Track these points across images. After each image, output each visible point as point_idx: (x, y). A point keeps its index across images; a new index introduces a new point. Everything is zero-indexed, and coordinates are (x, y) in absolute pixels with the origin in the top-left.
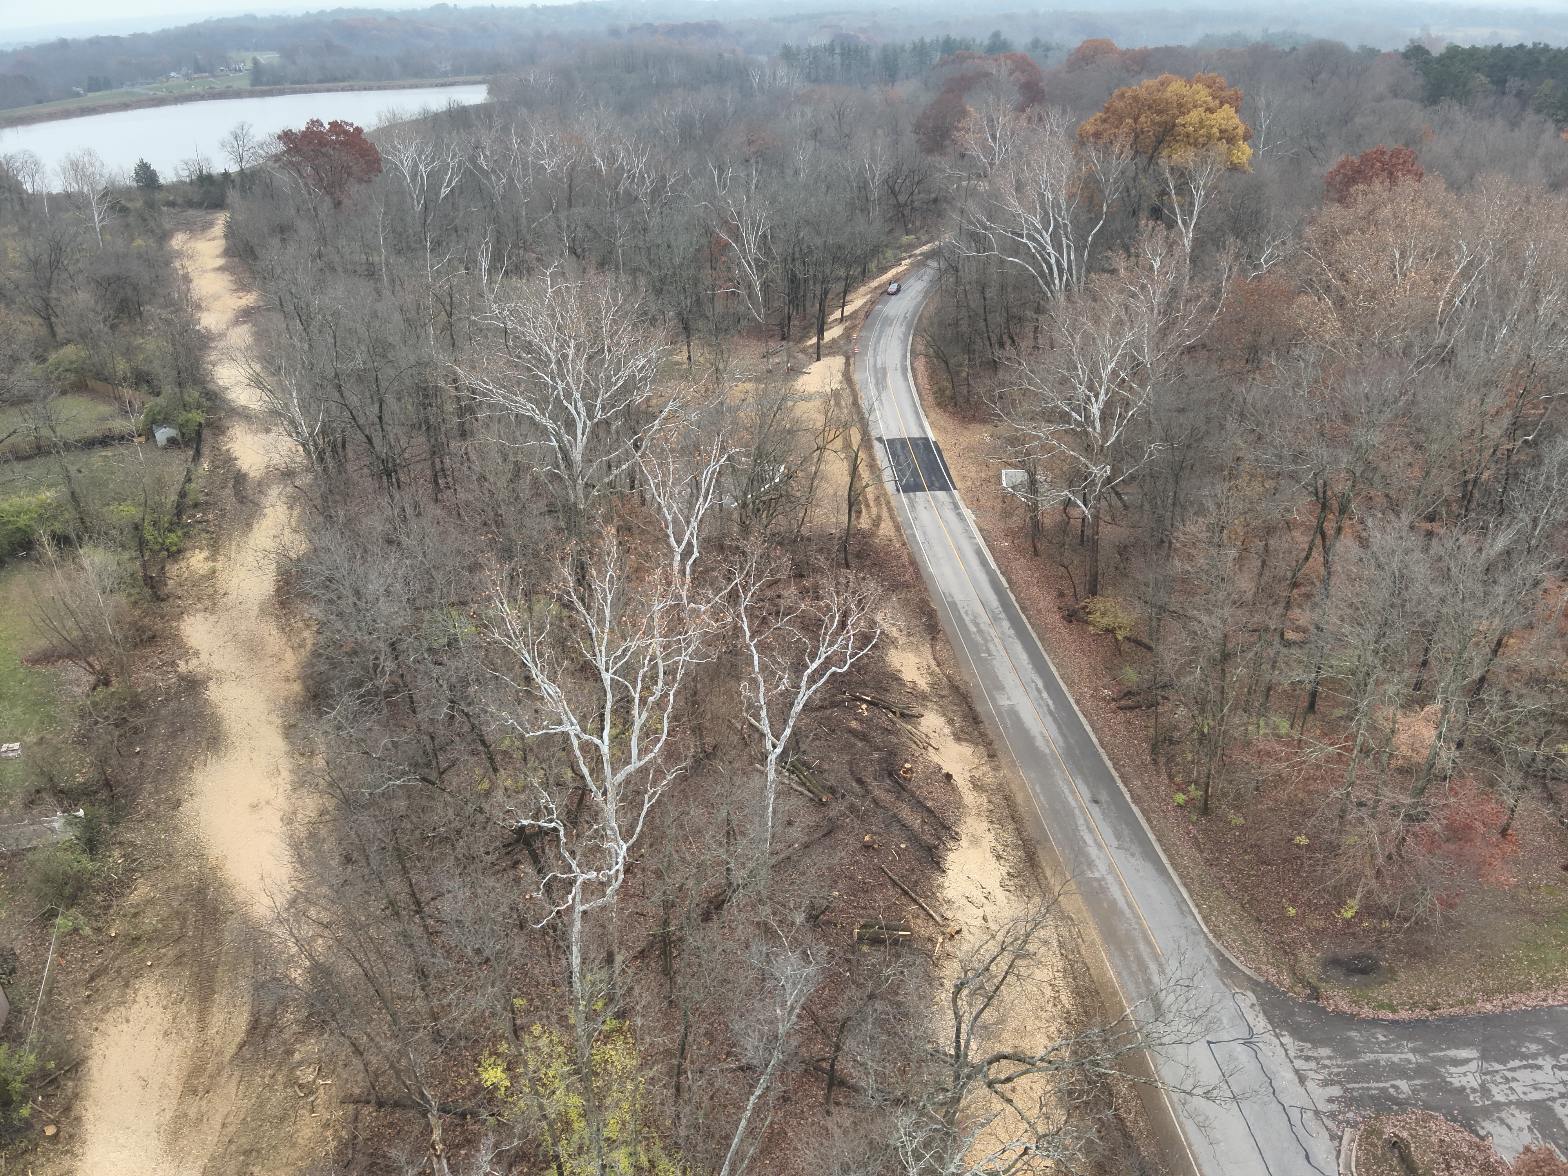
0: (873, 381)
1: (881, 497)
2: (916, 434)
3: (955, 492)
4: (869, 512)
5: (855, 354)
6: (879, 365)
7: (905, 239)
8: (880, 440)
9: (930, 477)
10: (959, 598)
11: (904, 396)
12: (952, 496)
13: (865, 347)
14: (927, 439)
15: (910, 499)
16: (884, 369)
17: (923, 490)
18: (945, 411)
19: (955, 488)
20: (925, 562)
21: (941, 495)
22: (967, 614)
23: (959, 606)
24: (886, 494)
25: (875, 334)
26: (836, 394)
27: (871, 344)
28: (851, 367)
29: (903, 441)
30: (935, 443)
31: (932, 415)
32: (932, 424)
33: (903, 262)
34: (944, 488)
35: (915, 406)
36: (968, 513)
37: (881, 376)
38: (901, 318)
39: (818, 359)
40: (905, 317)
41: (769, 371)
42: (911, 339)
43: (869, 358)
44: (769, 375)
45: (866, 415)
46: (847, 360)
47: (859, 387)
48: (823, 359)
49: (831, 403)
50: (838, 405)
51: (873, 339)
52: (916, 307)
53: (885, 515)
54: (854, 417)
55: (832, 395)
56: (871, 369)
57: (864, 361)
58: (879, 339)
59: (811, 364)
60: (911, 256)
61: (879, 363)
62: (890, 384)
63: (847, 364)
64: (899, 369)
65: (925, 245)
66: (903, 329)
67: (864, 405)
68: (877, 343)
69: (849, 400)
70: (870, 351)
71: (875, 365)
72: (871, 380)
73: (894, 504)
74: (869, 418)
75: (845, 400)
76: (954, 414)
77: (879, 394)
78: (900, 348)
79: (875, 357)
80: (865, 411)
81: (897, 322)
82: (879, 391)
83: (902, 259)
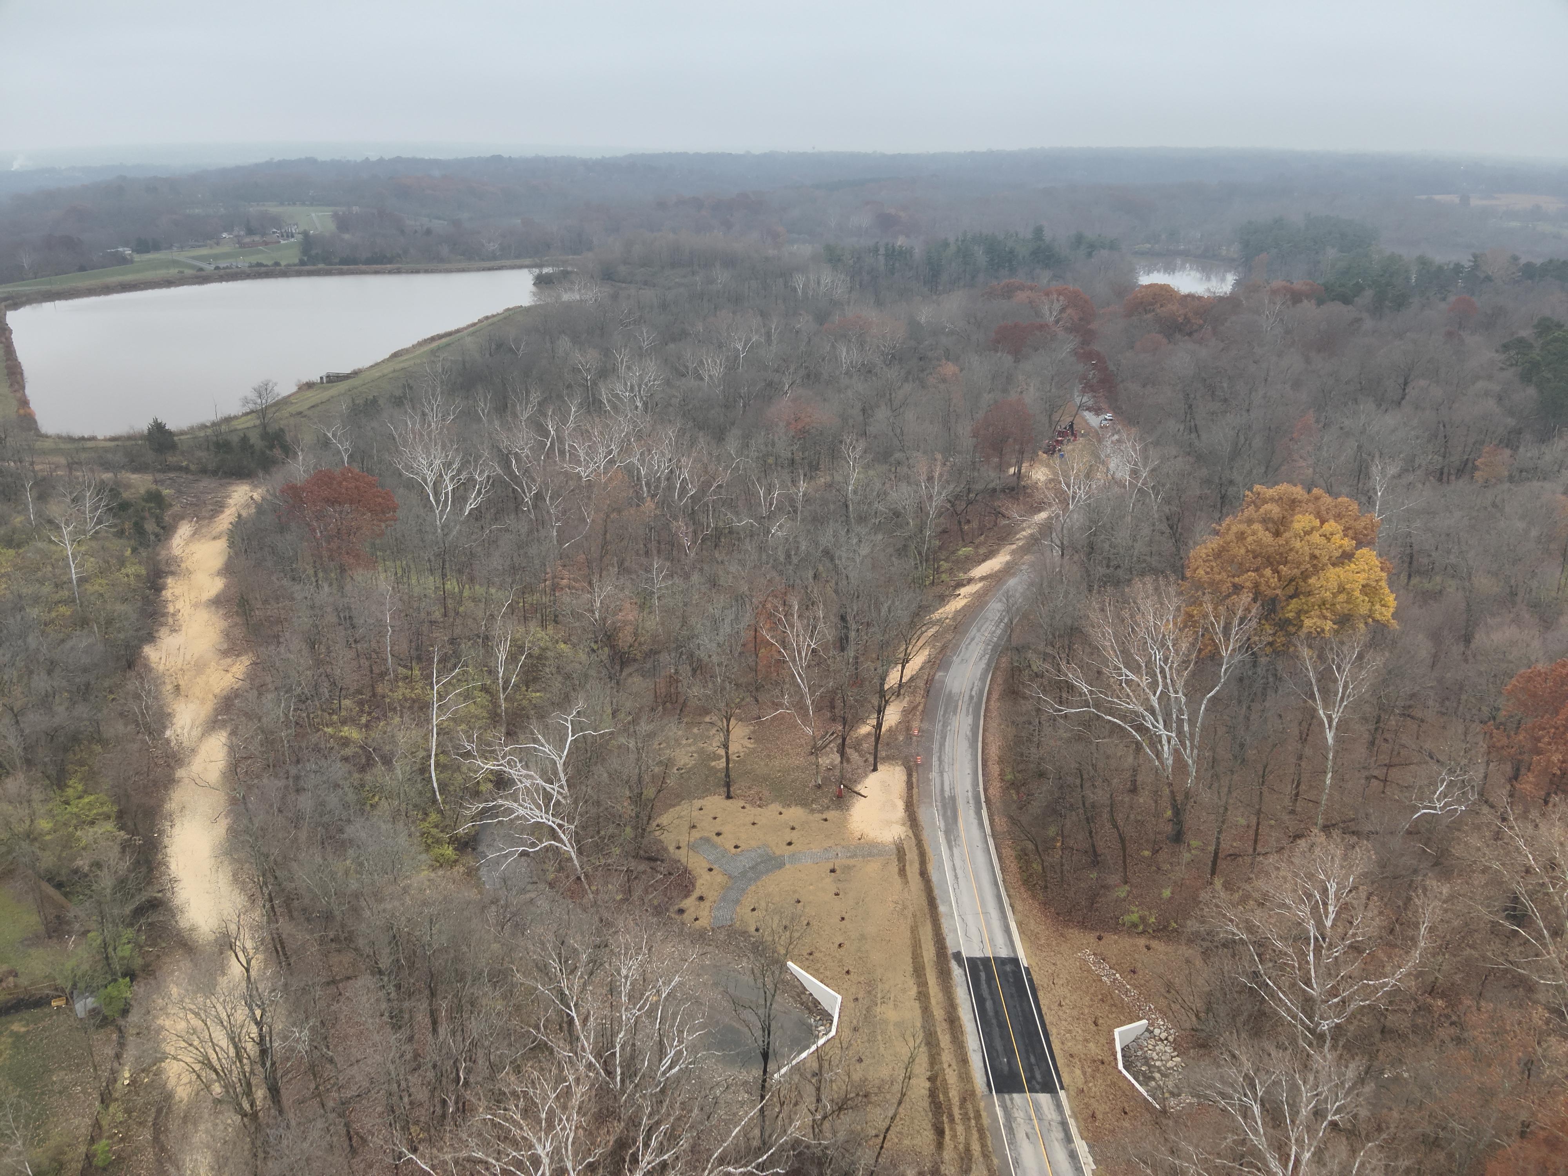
0: (942, 825)
1: (967, 1096)
2: (1004, 953)
3: (1062, 1094)
4: (954, 1136)
5: (917, 765)
6: (947, 794)
7: (964, 551)
8: (958, 956)
9: (1027, 1051)
11: (981, 858)
12: (1059, 1106)
13: (929, 752)
14: (1015, 961)
15: (1004, 1107)
16: (953, 799)
17: (1022, 1091)
18: (1034, 897)
19: (1062, 1088)
21: (1044, 1098)
24: (973, 1093)
25: (939, 726)
26: (901, 852)
27: (936, 747)
28: (915, 791)
29: (986, 961)
30: (1027, 970)
31: (1019, 907)
32: (1020, 925)
33: (963, 591)
34: (1048, 1087)
35: (996, 884)
36: (1081, 1147)
37: (950, 807)
38: (967, 698)
39: (875, 769)
40: (971, 697)
41: (819, 787)
42: (980, 739)
43: (934, 775)
44: (819, 793)
45: (938, 901)
46: (910, 775)
47: (925, 835)
48: (880, 767)
49: (894, 867)
50: (902, 872)
51: (937, 737)
52: (983, 679)
53: (976, 1147)
54: (925, 903)
55: (895, 851)
56: (939, 799)
57: (929, 780)
58: (944, 738)
59: (866, 776)
60: (970, 581)
61: (947, 788)
62: (962, 834)
63: (910, 785)
64: (971, 801)
65: (984, 561)
66: (970, 720)
67: (934, 877)
68: (942, 745)
69: (917, 866)
70: (935, 759)
71: (942, 790)
72: (940, 823)
73: (986, 1121)
74: (942, 909)
75: (911, 863)
76: (1045, 904)
77: (952, 855)
78: (969, 757)
79: (941, 773)
80: (937, 892)
81: (963, 706)
82: (950, 848)
83: (960, 584)
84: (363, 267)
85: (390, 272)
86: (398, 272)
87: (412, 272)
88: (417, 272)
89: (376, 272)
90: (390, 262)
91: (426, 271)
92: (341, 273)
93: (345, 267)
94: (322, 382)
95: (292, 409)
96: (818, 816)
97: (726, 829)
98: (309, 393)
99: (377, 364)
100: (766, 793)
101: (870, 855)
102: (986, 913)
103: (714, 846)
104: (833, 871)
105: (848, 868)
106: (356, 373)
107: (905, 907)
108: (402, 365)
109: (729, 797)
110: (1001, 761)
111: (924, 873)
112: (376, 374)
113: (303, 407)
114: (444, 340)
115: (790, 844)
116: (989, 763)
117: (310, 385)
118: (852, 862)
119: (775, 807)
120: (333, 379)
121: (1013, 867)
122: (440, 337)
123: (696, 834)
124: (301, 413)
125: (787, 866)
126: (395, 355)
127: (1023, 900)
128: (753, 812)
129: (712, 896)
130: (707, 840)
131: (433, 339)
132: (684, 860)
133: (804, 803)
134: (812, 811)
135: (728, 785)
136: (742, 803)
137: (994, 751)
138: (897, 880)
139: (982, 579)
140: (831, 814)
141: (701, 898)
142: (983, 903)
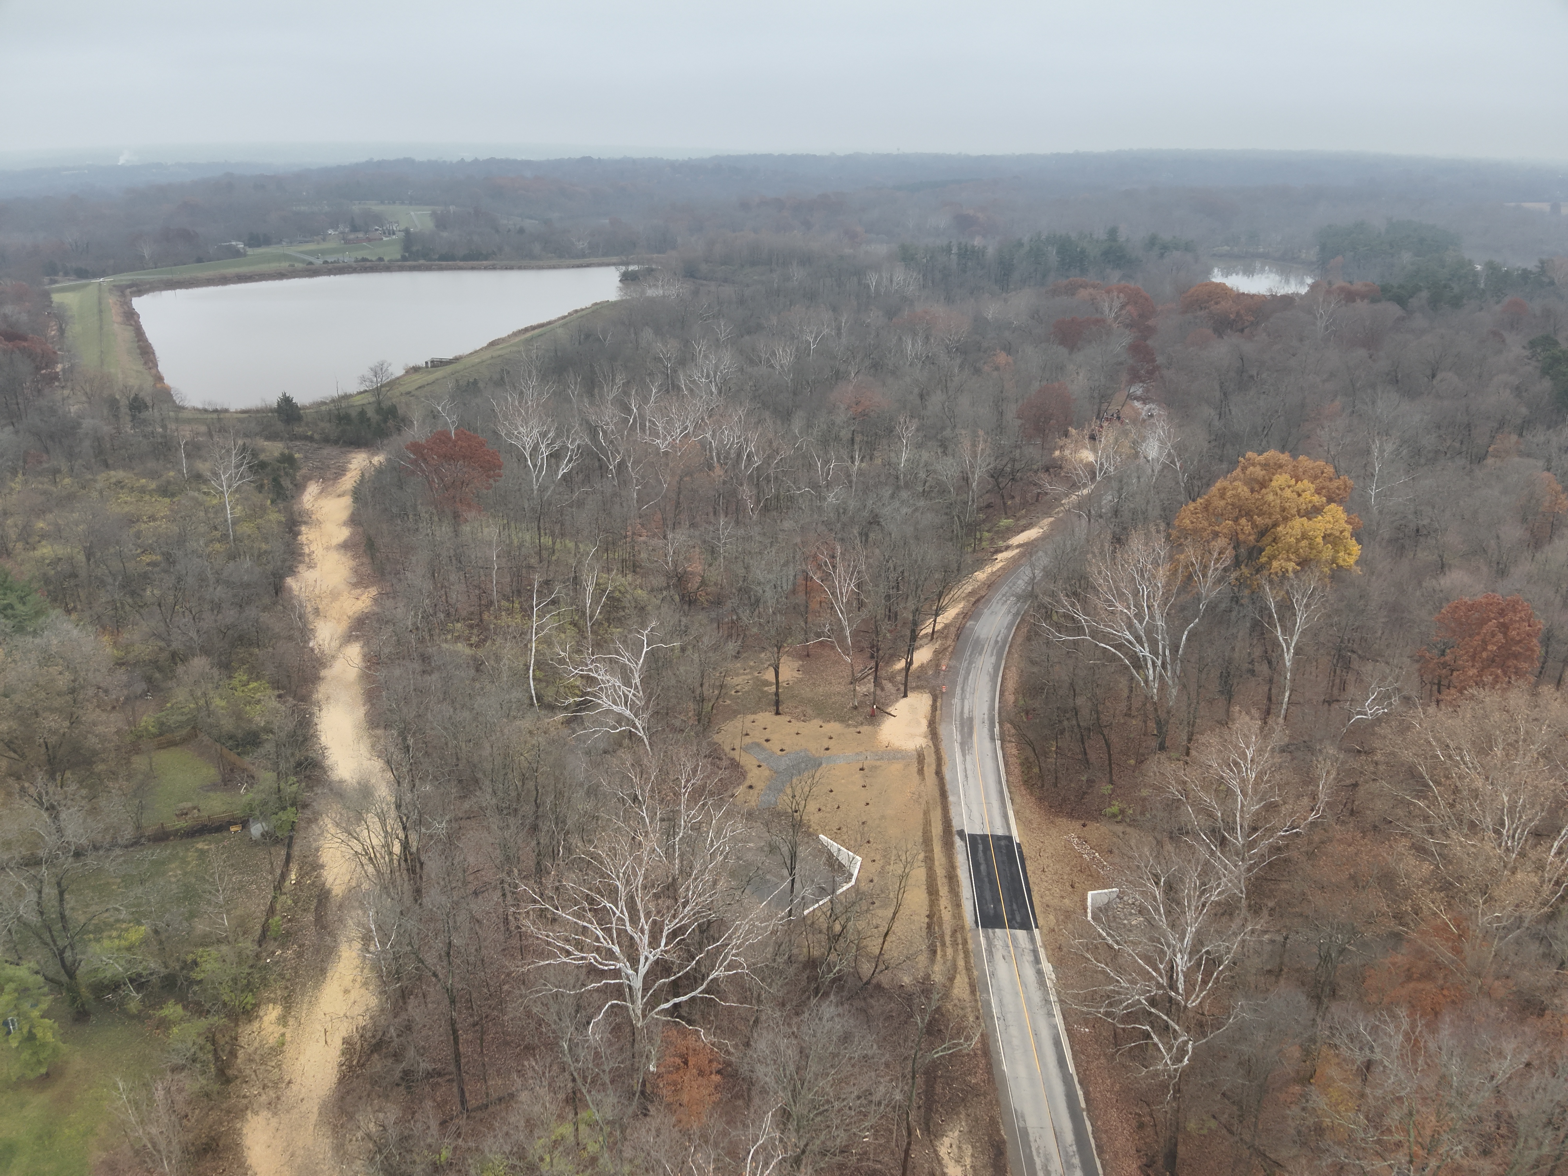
0: (959, 738)
1: (958, 928)
2: (1000, 832)
3: (1036, 932)
4: (944, 955)
5: (942, 693)
6: (966, 715)
7: (1005, 522)
8: (961, 833)
9: (1011, 901)
10: (1032, 1123)
11: (989, 764)
12: (1032, 940)
13: (954, 683)
14: (1009, 838)
15: (987, 938)
16: (971, 719)
17: (1004, 927)
18: (1031, 794)
19: (1037, 927)
20: (999, 1053)
21: (1021, 934)
22: (1039, 1153)
23: (1032, 1139)
24: (963, 927)
25: (965, 664)
26: (921, 757)
27: (960, 680)
28: (938, 712)
29: (984, 837)
30: (1019, 845)
31: (1018, 800)
32: (1017, 813)
33: (1000, 556)
34: (1025, 925)
35: (1000, 783)
36: (1047, 967)
37: (967, 726)
38: (992, 642)
39: (905, 696)
40: (996, 642)
41: (856, 708)
42: (1001, 674)
43: (956, 701)
44: (855, 713)
45: (949, 793)
46: (935, 701)
47: (943, 746)
48: (909, 694)
49: (914, 768)
50: (921, 771)
51: (962, 672)
52: (1009, 628)
53: (961, 963)
54: (937, 794)
55: (916, 756)
56: (958, 719)
57: (952, 705)
58: (968, 673)
59: (897, 700)
60: (1007, 548)
61: (966, 711)
62: (976, 745)
63: (934, 708)
64: (987, 722)
65: (1022, 531)
66: (993, 659)
67: (947, 775)
68: (966, 678)
69: (934, 767)
70: (958, 690)
71: (962, 712)
72: (957, 736)
73: (971, 946)
74: (951, 799)
75: (929, 765)
76: (1040, 799)
77: (965, 761)
78: (989, 688)
79: (963, 700)
80: (948, 787)
81: (988, 649)
82: (964, 755)
83: (998, 551)
84: (461, 263)
85: (486, 268)
86: (494, 268)
88: (511, 268)
89: (473, 268)
90: (486, 258)
91: (520, 268)
92: (441, 269)
93: (445, 264)
94: (427, 367)
95: (403, 388)
96: (853, 730)
97: (774, 737)
98: (415, 377)
99: (476, 352)
100: (809, 711)
101: (894, 758)
102: (988, 803)
103: (764, 749)
104: (862, 769)
105: (874, 768)
106: (456, 360)
107: (920, 796)
108: (499, 353)
109: (778, 713)
110: (1016, 692)
111: (939, 773)
112: (476, 360)
113: (411, 387)
114: (537, 331)
115: (827, 749)
116: (1007, 693)
117: (416, 369)
118: (878, 763)
119: (817, 722)
120: (437, 364)
121: (1016, 770)
122: (533, 328)
123: (747, 740)
124: (409, 393)
125: (824, 765)
126: (492, 344)
127: (1022, 796)
128: (797, 725)
129: (760, 785)
130: (758, 745)
131: (526, 330)
132: (737, 759)
133: (842, 719)
134: (848, 726)
135: (777, 703)
136: (788, 718)
137: (1011, 685)
138: (916, 778)
139: (1018, 546)
140: (865, 729)
141: (751, 787)
142: (987, 796)
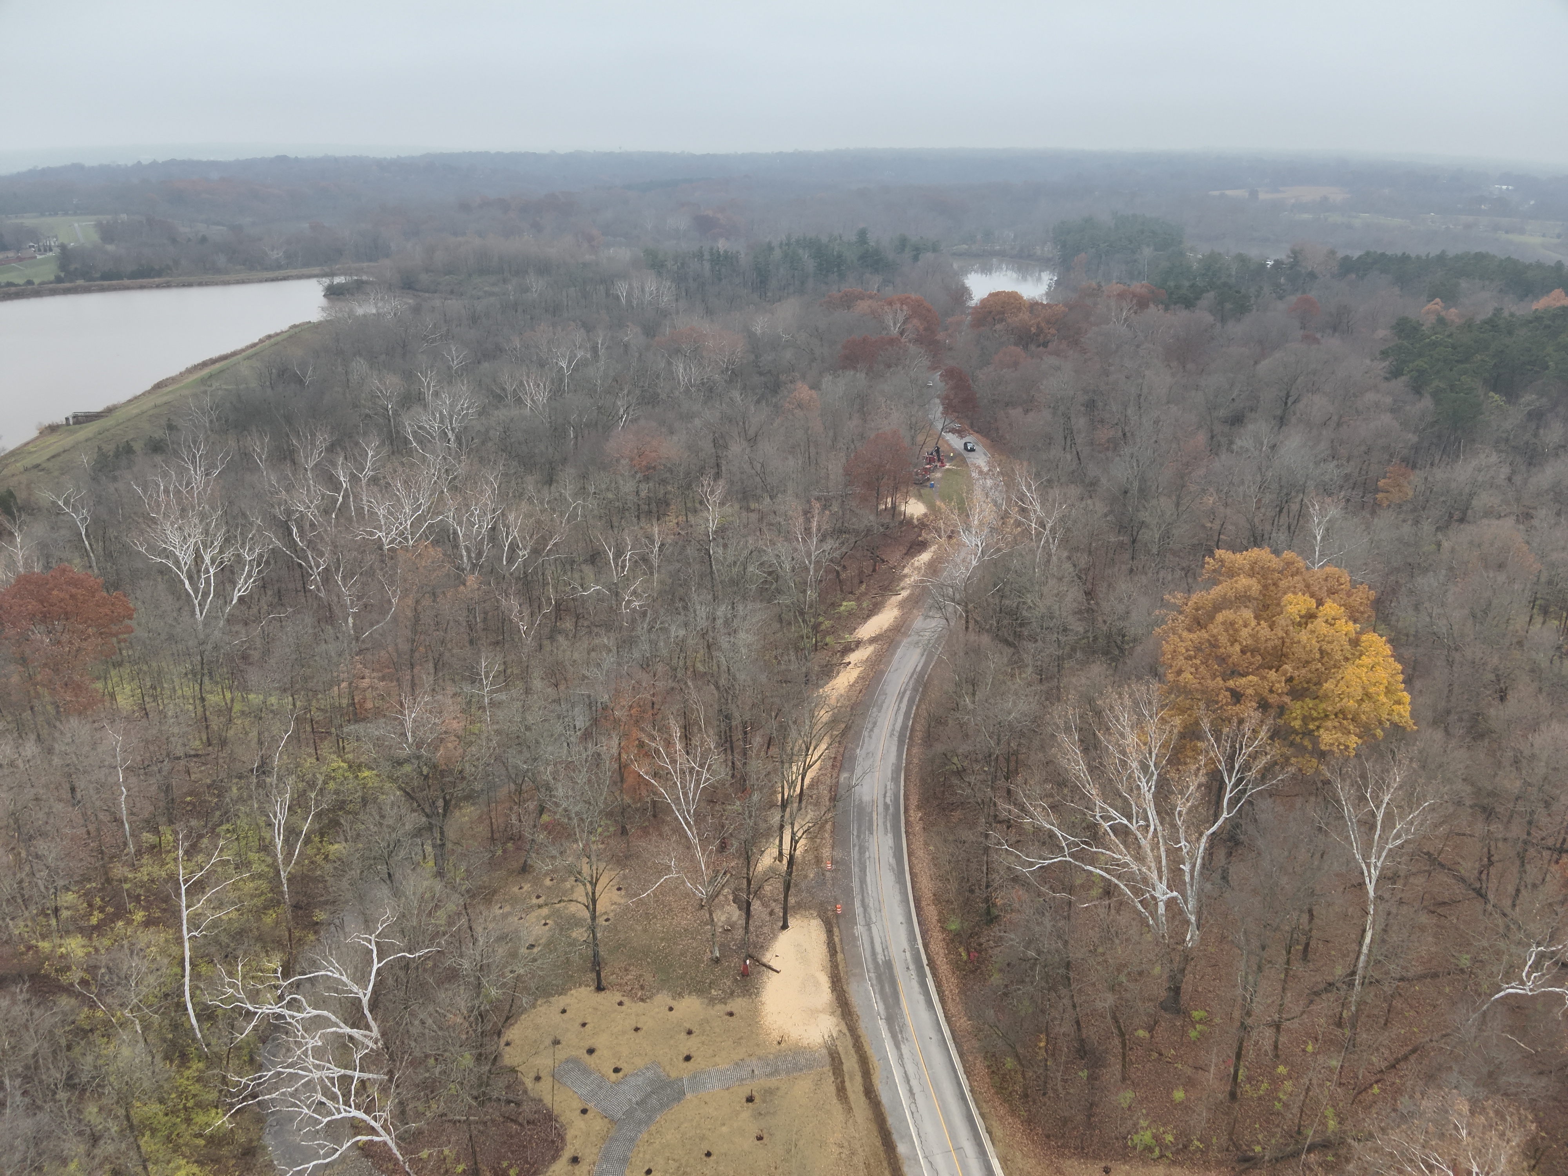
0: (881, 1009)
5: (837, 916)
6: (880, 958)
7: (848, 605)
11: (936, 1052)
13: (849, 894)
16: (889, 964)
18: (1013, 1112)
25: (855, 854)
26: (835, 1060)
27: (855, 884)
28: (840, 956)
31: (998, 1133)
33: (855, 659)
37: (887, 980)
38: (881, 808)
39: (785, 926)
40: (886, 807)
41: (717, 961)
42: (907, 868)
43: (860, 929)
44: (717, 970)
45: (895, 1137)
46: (830, 932)
47: (863, 1027)
48: (791, 922)
49: (829, 1087)
50: (841, 1091)
51: (855, 870)
52: (895, 779)
54: (878, 1143)
55: (828, 1060)
56: (871, 966)
57: (855, 938)
58: (863, 870)
59: (775, 937)
60: (858, 644)
61: (879, 949)
62: (909, 1020)
63: (832, 950)
64: (912, 967)
65: (869, 616)
66: (889, 840)
67: (885, 1098)
68: (863, 882)
69: (858, 1079)
70: (857, 904)
71: (874, 954)
72: (878, 1006)
74: (902, 1149)
75: (852, 1078)
76: (1029, 1122)
77: (901, 1057)
78: (898, 897)
79: (868, 925)
80: (890, 1121)
81: (878, 819)
82: (897, 1046)
84: (126, 282)
85: (158, 286)
86: (168, 285)
87: (184, 286)
88: (190, 285)
89: (142, 287)
90: (159, 274)
91: (200, 284)
92: (102, 289)
93: (106, 283)
94: (68, 424)
95: (29, 461)
96: (720, 1009)
97: (601, 1042)
98: (52, 439)
99: (136, 398)
100: (648, 977)
101: (797, 1068)
102: (958, 1149)
103: (586, 1071)
104: (750, 1100)
105: (770, 1092)
106: (109, 411)
107: (853, 1153)
108: (165, 399)
109: (600, 988)
110: (937, 899)
111: (869, 1092)
112: (134, 410)
113: (40, 458)
114: (218, 366)
115: (688, 1058)
116: (924, 903)
117: (53, 429)
118: (772, 1082)
119: (663, 999)
120: (81, 419)
121: (980, 1066)
123: (562, 1053)
124: (37, 466)
125: (689, 1096)
126: (158, 386)
127: (1001, 1119)
128: (633, 1008)
129: (589, 1154)
130: (576, 1063)
131: (204, 364)
132: (547, 1100)
133: (700, 989)
134: (712, 1001)
135: (596, 965)
136: (618, 997)
137: (927, 885)
138: (836, 1107)
139: (873, 640)
140: (738, 1004)
141: (575, 1160)
142: (953, 1136)
